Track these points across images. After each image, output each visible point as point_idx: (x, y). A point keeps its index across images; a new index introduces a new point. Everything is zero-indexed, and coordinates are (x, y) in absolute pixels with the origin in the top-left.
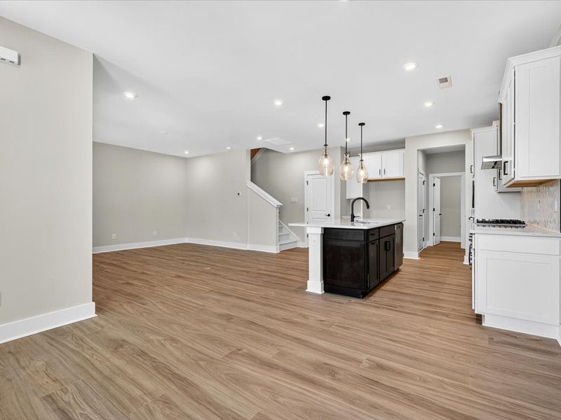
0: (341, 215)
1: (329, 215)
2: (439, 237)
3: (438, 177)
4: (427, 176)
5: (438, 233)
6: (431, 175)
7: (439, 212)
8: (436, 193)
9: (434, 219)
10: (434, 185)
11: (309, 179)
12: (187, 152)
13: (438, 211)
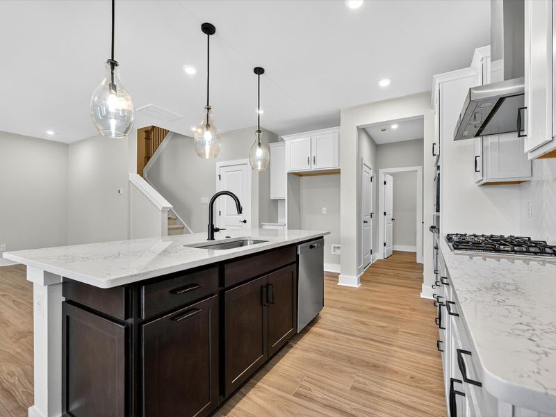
0: (260, 222)
1: (245, 222)
2: (391, 247)
3: (389, 174)
4: (376, 172)
5: (389, 243)
6: (381, 171)
7: (391, 217)
8: (388, 192)
9: (384, 225)
10: (385, 183)
11: (222, 172)
12: (51, 133)
13: (390, 215)
